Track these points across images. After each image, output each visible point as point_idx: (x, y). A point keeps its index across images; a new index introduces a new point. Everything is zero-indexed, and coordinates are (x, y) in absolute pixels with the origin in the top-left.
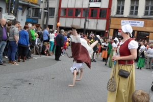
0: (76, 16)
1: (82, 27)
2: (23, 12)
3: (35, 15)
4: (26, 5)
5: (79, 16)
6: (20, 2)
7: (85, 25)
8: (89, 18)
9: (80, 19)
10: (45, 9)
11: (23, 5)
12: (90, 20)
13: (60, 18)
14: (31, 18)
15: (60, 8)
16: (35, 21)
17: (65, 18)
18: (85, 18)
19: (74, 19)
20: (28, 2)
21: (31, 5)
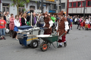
0: (78, 6)
1: (83, 12)
2: (47, 7)
3: (54, 8)
4: (48, 3)
5: (80, 6)
6: (44, 2)
7: (84, 11)
8: (86, 7)
9: (81, 8)
10: (59, 4)
11: (47, 3)
12: (87, 8)
13: (69, 9)
14: (52, 10)
15: (68, 2)
16: (54, 12)
17: (72, 8)
18: (84, 7)
19: (77, 8)
20: (49, 1)
21: (51, 3)
